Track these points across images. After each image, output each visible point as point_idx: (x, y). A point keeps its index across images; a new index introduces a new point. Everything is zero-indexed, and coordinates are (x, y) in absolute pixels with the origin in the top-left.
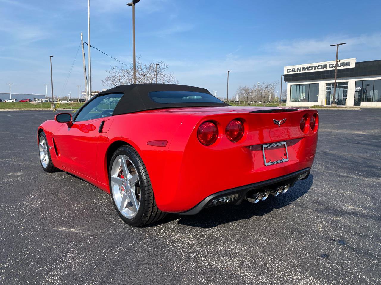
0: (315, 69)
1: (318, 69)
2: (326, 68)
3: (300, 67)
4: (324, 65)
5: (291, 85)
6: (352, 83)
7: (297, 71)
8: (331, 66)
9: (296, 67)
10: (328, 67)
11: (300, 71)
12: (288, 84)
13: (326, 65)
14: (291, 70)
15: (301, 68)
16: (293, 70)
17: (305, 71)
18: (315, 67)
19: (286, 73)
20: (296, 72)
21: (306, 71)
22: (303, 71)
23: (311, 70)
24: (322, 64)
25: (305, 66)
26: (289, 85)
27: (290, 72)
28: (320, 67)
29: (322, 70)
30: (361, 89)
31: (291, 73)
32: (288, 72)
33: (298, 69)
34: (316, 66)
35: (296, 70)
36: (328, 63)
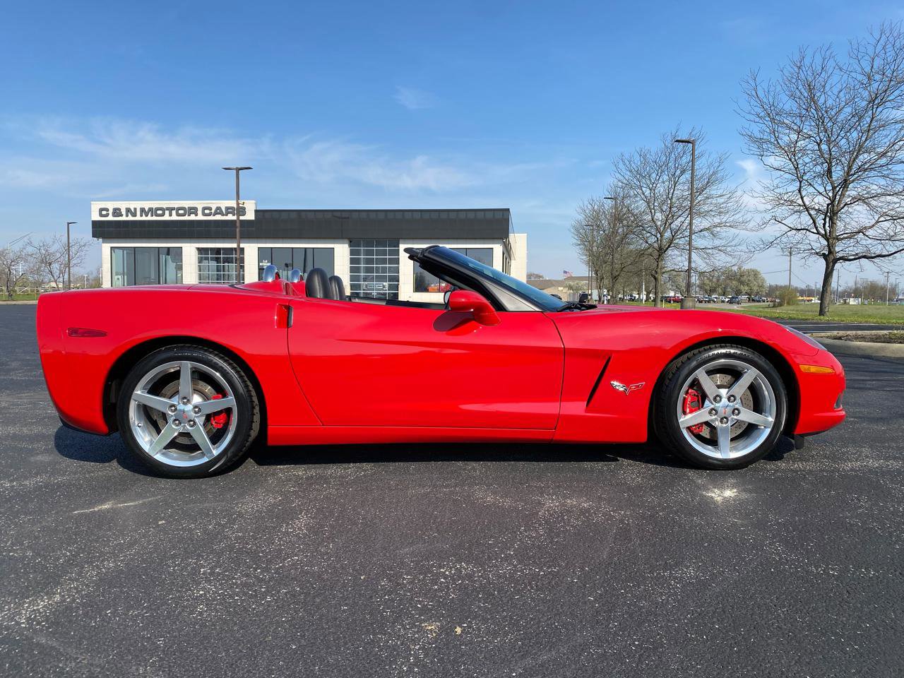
0: (171, 215)
1: (178, 215)
2: (197, 215)
3: (134, 207)
4: (190, 209)
5: (111, 248)
6: (251, 250)
7: (127, 216)
8: (207, 211)
9: (123, 206)
10: (200, 212)
11: (134, 215)
12: (104, 245)
13: (196, 209)
14: (111, 212)
15: (135, 209)
16: (117, 212)
17: (147, 216)
18: (171, 210)
19: (96, 217)
20: (124, 218)
21: (149, 218)
22: (141, 216)
23: (163, 215)
24: (187, 204)
25: (147, 205)
26: (106, 247)
27: (107, 215)
28: (181, 212)
29: (186, 218)
30: (269, 264)
31: (110, 218)
32: (101, 215)
33: (128, 210)
34: (173, 209)
35: (124, 212)
36: (199, 205)
